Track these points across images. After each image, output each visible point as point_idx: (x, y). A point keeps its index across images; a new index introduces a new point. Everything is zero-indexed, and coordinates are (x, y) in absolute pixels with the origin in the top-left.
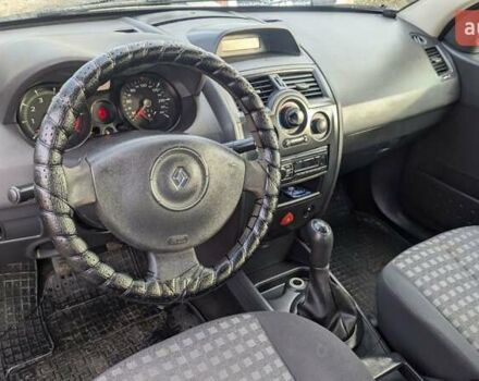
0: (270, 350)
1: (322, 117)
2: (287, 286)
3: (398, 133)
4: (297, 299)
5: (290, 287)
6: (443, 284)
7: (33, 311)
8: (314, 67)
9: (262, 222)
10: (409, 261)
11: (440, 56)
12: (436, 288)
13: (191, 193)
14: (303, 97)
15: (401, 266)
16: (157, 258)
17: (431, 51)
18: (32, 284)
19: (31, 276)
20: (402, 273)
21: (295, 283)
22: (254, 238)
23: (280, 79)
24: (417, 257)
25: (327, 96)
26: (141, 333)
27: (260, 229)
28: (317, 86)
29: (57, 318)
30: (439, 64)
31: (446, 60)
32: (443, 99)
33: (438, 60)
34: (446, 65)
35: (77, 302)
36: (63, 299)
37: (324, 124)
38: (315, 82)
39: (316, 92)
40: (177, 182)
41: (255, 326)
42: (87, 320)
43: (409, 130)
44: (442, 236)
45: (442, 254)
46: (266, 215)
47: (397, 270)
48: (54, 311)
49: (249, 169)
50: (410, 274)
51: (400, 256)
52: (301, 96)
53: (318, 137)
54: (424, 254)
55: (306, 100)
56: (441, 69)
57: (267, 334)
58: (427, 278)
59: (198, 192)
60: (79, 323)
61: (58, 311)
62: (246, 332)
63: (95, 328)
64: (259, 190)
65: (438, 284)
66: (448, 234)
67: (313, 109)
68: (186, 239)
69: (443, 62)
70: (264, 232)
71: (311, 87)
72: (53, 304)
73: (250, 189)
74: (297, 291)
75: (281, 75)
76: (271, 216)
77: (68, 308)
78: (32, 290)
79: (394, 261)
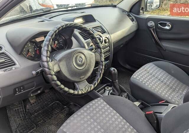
0: (108, 106)
1: (106, 39)
2: (105, 90)
3: (125, 40)
4: (109, 92)
5: (106, 90)
6: (147, 79)
7: (25, 117)
8: (101, 24)
9: (102, 69)
10: (136, 75)
11: (131, 17)
12: (145, 81)
13: (84, 64)
14: (101, 33)
15: (135, 77)
16: (77, 84)
17: (129, 16)
18: (23, 108)
19: (22, 106)
20: (136, 78)
21: (107, 88)
22: (101, 74)
23: (93, 29)
24: (138, 74)
25: (106, 32)
26: (62, 115)
27: (102, 71)
28: (103, 30)
29: (33, 118)
30: (131, 19)
31: (133, 18)
32: (135, 29)
33: (131, 18)
34: (133, 19)
35: (38, 111)
36: (33, 111)
37: (107, 40)
38: (102, 29)
39: (104, 32)
40: (80, 62)
41: (102, 101)
42: (43, 116)
43: (128, 39)
44: (143, 67)
45: (144, 71)
46: (103, 67)
47: (134, 78)
48: (31, 116)
49: (96, 55)
50: (138, 78)
51: (134, 74)
52: (100, 33)
53: (106, 44)
54: (140, 72)
55: (101, 34)
56: (132, 20)
57: (106, 102)
58: (142, 79)
59: (85, 63)
60: (41, 117)
61: (33, 115)
62: (100, 103)
63: (46, 117)
64: (99, 60)
65: (145, 80)
66: (144, 66)
67: (104, 37)
68: (84, 77)
69: (132, 18)
70: (103, 72)
71: (102, 30)
72: (31, 114)
73: (97, 60)
74: (108, 90)
75: (93, 28)
76: (104, 67)
77: (36, 114)
78: (23, 111)
79: (132, 76)
